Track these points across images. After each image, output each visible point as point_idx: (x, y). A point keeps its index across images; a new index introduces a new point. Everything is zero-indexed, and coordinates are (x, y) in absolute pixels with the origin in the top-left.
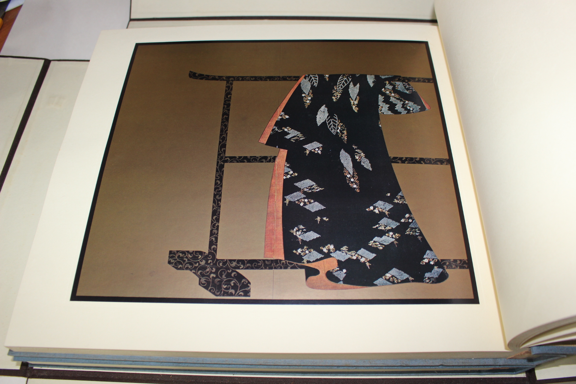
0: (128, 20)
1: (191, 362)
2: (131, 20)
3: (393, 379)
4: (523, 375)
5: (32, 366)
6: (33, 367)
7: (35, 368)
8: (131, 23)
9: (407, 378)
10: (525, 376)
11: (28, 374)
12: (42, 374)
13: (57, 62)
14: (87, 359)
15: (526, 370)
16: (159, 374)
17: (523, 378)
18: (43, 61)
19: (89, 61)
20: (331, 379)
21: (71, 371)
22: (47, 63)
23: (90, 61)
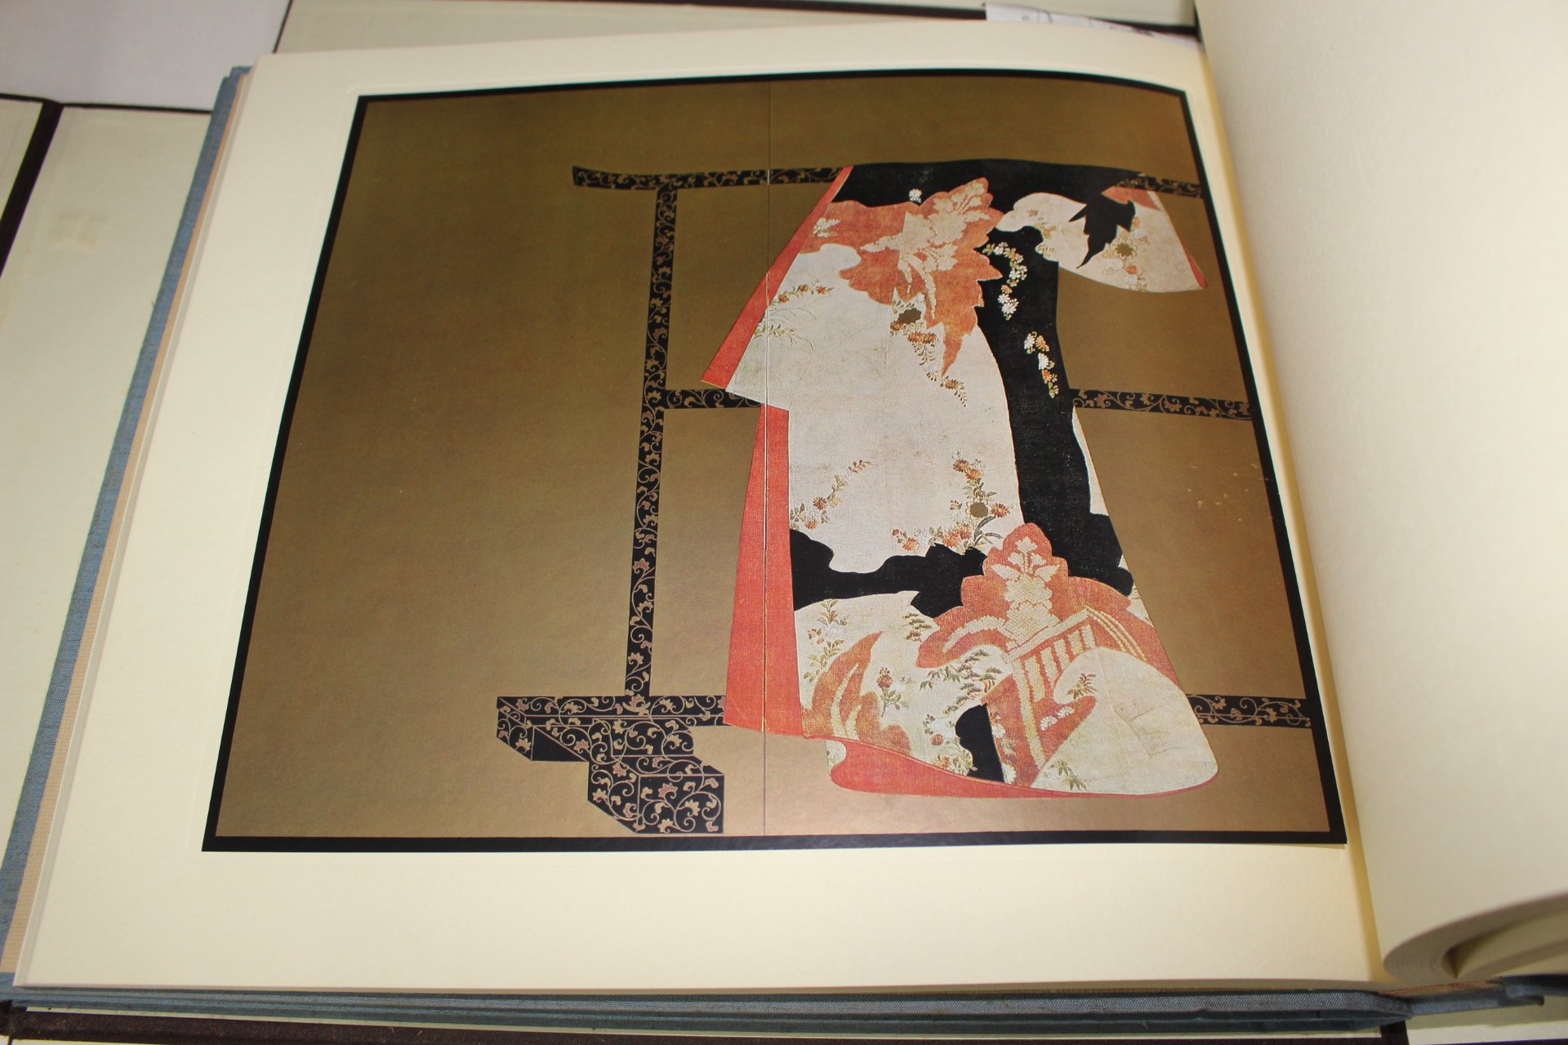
5: (22, 1005)
6: (26, 1008)
7: (29, 1009)
11: (12, 1028)
12: (52, 1028)
13: (80, 111)
16: (386, 1027)
18: (38, 107)
21: (137, 1017)
22: (51, 113)
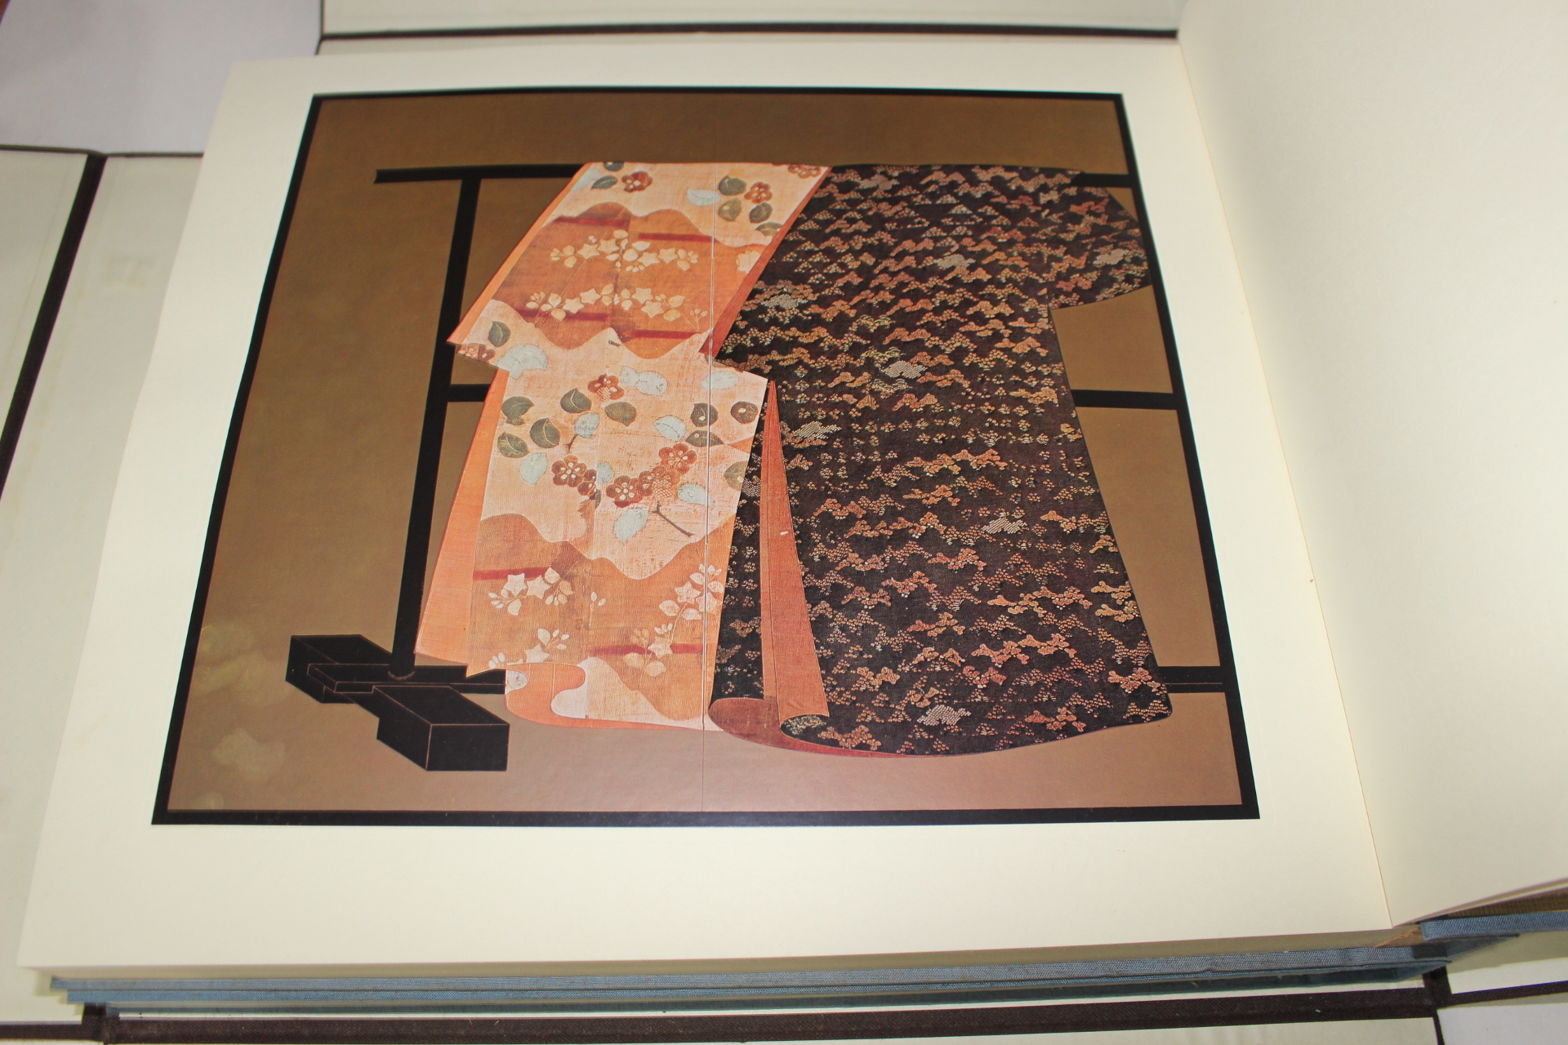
0: (316, 37)
1: (554, 987)
2: (325, 37)
3: (1083, 1005)
4: (1416, 983)
8: (327, 45)
9: (1121, 1003)
10: (1423, 986)
14: (271, 990)
15: (1426, 971)
17: (1418, 990)
19: (199, 155)
20: (923, 1011)
23: (205, 156)
